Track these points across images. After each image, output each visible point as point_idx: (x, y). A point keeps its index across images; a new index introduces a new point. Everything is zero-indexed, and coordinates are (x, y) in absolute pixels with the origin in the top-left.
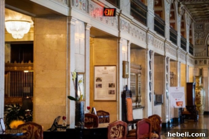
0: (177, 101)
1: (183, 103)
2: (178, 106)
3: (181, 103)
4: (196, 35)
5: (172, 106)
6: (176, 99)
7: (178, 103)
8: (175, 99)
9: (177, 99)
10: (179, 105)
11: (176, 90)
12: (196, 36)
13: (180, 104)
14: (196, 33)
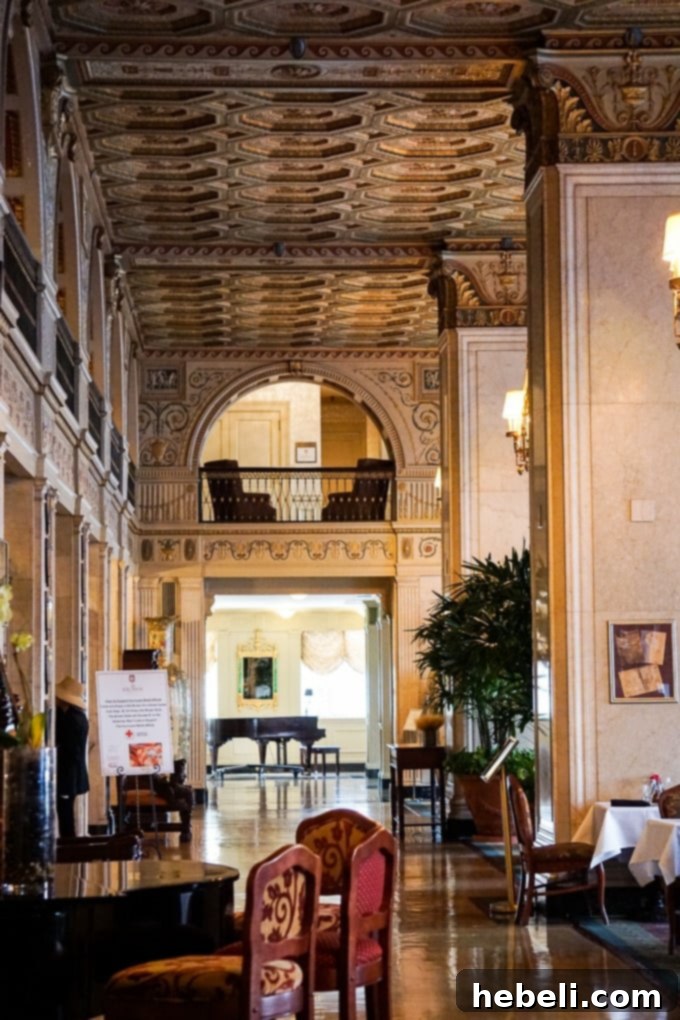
0: (136, 740)
1: (160, 751)
2: (139, 764)
3: (153, 752)
4: (146, 417)
5: (110, 766)
6: (129, 734)
7: (139, 752)
8: (125, 730)
9: (134, 730)
10: (141, 760)
11: (129, 684)
12: (148, 423)
13: (145, 758)
14: (145, 407)
